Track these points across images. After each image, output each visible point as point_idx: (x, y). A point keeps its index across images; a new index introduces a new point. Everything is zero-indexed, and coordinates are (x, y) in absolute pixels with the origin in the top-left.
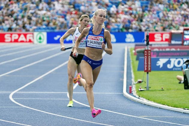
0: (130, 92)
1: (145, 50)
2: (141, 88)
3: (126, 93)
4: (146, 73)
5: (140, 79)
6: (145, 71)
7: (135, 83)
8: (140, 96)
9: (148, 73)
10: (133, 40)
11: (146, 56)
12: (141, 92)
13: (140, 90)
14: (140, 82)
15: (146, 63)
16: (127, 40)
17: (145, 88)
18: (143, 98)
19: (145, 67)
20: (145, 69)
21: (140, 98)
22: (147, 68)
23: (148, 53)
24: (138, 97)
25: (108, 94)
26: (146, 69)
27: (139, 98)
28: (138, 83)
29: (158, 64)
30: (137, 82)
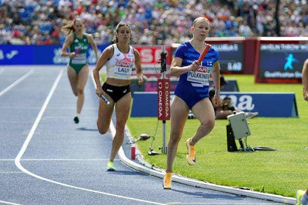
1: (159, 80)
2: (152, 150)
3: (127, 158)
4: (161, 121)
5: (146, 133)
6: (159, 119)
7: (136, 140)
8: (155, 164)
9: (164, 122)
11: (160, 91)
12: (153, 157)
13: (150, 153)
14: (144, 138)
15: (161, 104)
17: (160, 149)
18: (160, 168)
19: (159, 111)
20: (159, 114)
21: (154, 168)
22: (163, 112)
23: (164, 85)
24: (150, 166)
25: (92, 161)
26: (161, 115)
27: (152, 169)
28: (140, 140)
30: (139, 138)
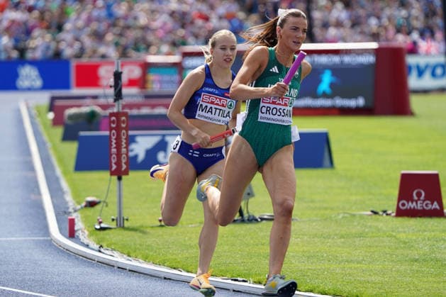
0: (72, 234)
1: (112, 115)
2: (100, 223)
4: (115, 178)
5: (93, 196)
6: (112, 173)
7: (79, 207)
8: (104, 245)
9: (120, 179)
10: (39, 83)
11: (114, 131)
12: (102, 233)
13: (98, 227)
14: (92, 204)
15: (114, 150)
16: (23, 82)
17: (113, 220)
18: (113, 250)
19: (111, 162)
20: (112, 167)
21: (102, 250)
22: (119, 163)
23: (119, 121)
24: (97, 247)
26: (114, 167)
27: (100, 251)
28: (86, 206)
29: (132, 151)
30: (84, 204)
